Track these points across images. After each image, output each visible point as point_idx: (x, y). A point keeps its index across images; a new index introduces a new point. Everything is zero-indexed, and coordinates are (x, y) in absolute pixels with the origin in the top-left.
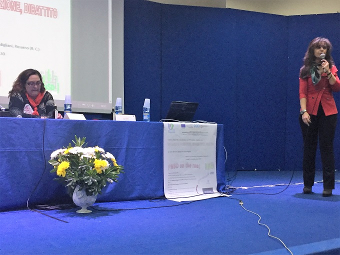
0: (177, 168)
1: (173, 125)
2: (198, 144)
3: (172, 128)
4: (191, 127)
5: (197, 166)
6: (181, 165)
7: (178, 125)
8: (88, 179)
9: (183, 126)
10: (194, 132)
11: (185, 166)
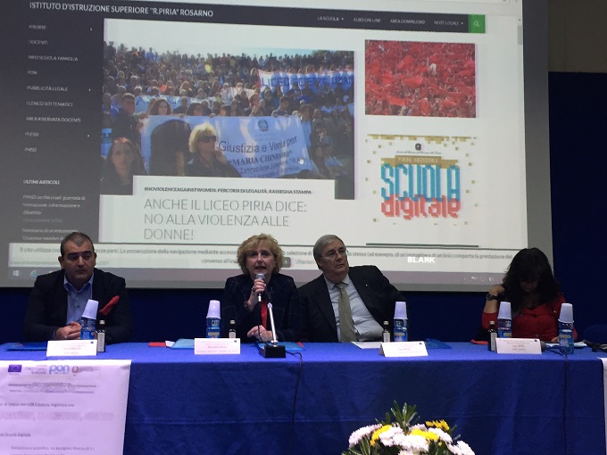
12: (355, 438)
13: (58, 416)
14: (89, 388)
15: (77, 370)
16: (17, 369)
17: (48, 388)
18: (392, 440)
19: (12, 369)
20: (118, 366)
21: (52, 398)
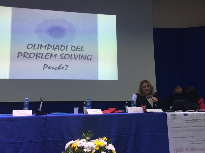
0: (183, 151)
1: (175, 115)
2: (202, 130)
3: (175, 117)
4: (193, 115)
5: (202, 149)
6: (186, 149)
7: (180, 115)
9: (186, 115)
10: (197, 120)
11: (190, 150)
18: (81, 144)
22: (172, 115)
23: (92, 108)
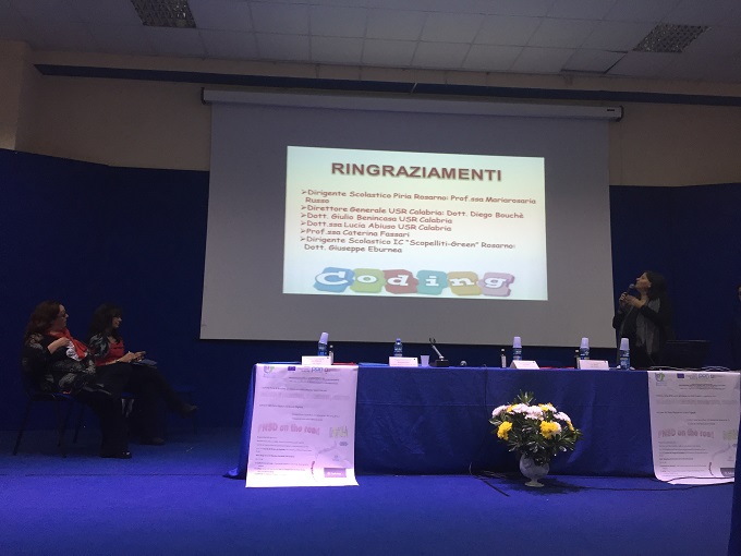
0: (673, 435)
1: (663, 375)
3: (662, 379)
4: (694, 377)
5: (708, 435)
6: (679, 431)
7: (670, 375)
8: (534, 445)
9: (681, 376)
10: (700, 385)
11: (687, 433)
12: (496, 412)
13: (318, 397)
14: (335, 381)
15: (327, 370)
16: (294, 369)
17: (311, 380)
19: (290, 369)
20: (352, 368)
21: (313, 386)
22: (657, 375)
23: (523, 359)
